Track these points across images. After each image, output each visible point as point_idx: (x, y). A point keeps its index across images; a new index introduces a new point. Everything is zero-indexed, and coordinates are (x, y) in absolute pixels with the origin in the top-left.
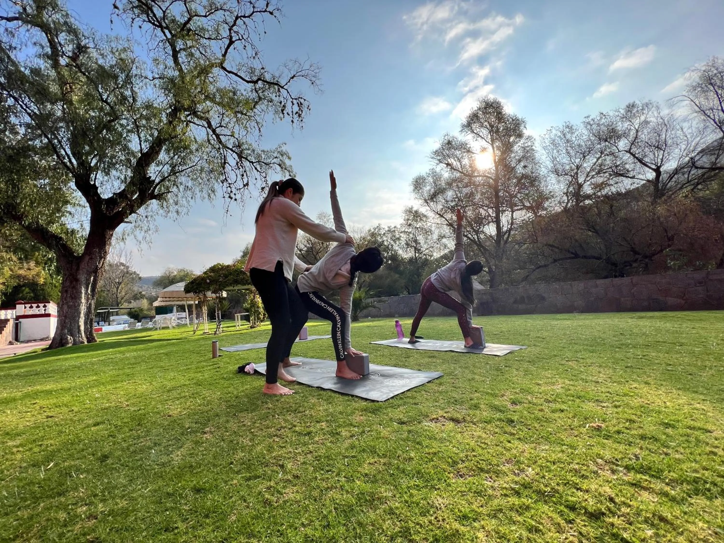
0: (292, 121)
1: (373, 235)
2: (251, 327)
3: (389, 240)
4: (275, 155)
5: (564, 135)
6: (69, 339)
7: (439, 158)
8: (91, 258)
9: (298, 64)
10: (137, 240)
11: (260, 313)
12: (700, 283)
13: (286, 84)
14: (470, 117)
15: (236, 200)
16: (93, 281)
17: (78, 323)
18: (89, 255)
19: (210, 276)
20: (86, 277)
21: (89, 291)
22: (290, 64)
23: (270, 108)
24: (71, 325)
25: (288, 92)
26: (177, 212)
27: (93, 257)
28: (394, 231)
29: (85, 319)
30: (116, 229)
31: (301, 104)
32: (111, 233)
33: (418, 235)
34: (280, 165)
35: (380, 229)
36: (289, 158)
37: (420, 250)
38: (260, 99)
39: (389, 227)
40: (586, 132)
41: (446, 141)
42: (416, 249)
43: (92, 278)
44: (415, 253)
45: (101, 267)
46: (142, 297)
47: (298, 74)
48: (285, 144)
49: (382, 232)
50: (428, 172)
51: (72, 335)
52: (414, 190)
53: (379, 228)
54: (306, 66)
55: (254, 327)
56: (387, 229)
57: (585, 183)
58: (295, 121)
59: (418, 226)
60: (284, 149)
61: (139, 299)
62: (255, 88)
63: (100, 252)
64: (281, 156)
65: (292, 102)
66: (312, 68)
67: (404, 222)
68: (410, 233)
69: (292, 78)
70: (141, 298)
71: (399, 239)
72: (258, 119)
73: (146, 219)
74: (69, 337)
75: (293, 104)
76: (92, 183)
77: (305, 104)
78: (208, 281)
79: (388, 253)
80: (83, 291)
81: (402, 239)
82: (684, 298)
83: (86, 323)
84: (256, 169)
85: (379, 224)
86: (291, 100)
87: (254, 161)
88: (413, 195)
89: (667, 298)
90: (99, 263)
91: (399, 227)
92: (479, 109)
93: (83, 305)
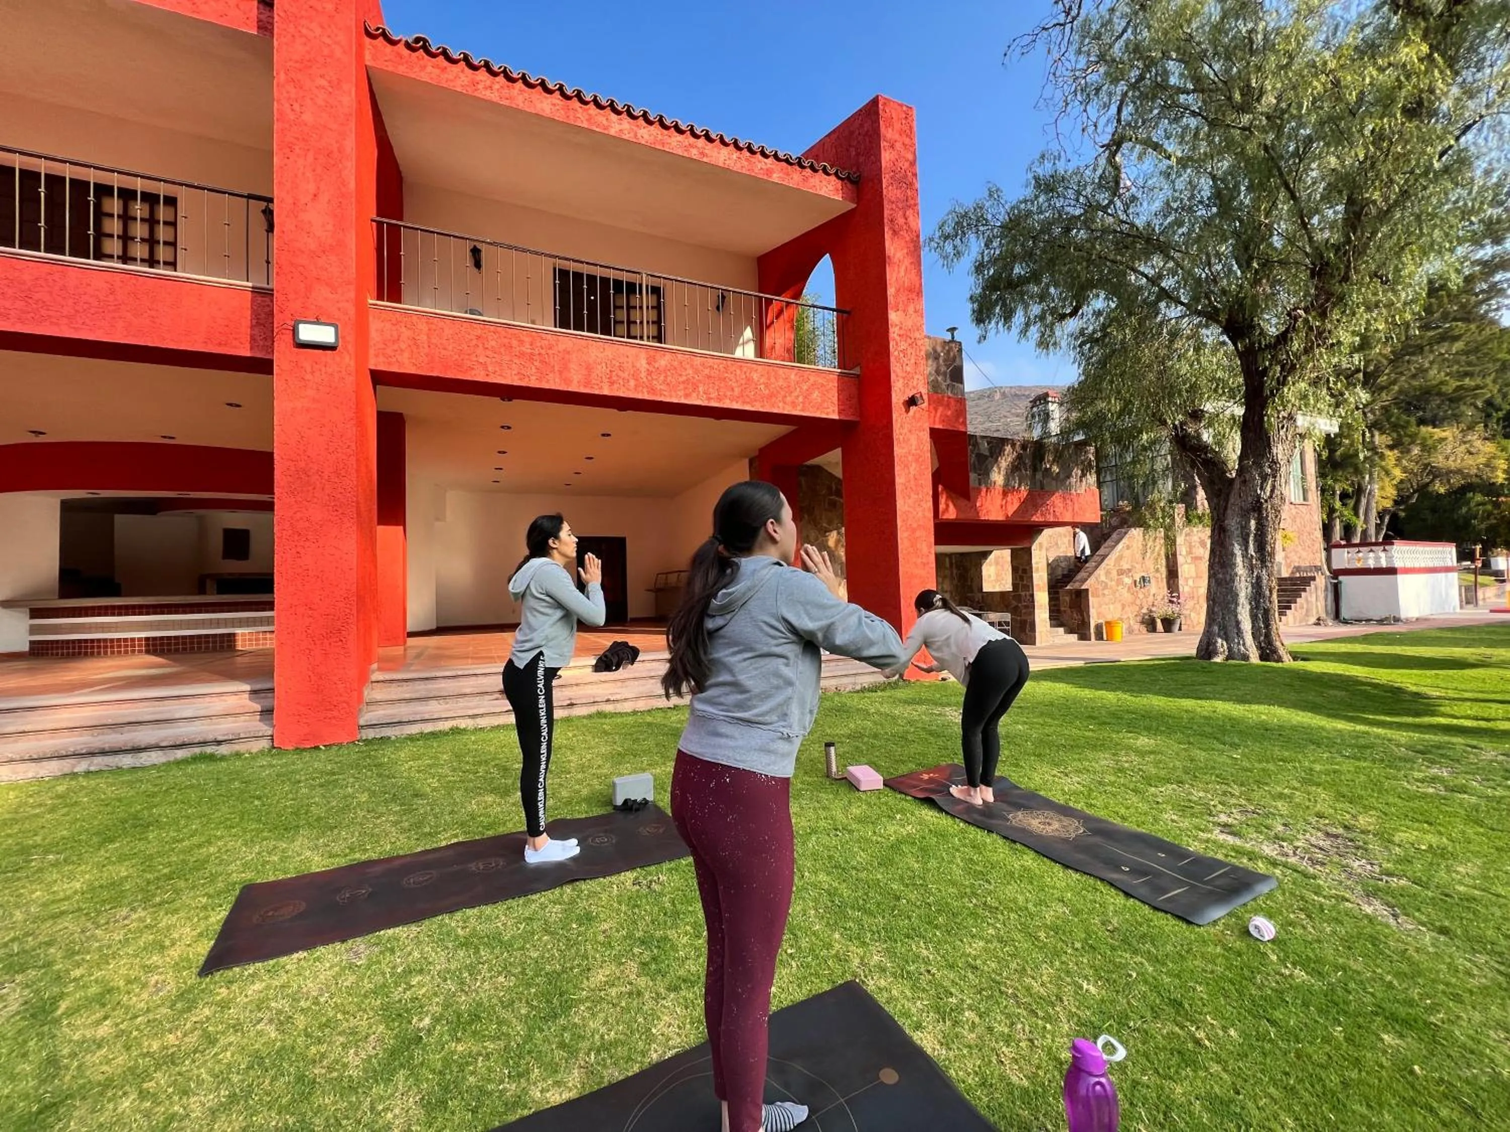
6: (1219, 645)
16: (1257, 529)
17: (1236, 616)
20: (1241, 520)
21: (1251, 550)
24: (1223, 618)
27: (1247, 477)
29: (1251, 610)
43: (1254, 522)
45: (1271, 497)
51: (1227, 639)
63: (1260, 466)
74: (1219, 640)
80: (1237, 550)
83: (1254, 618)
90: (1262, 489)
93: (1243, 579)
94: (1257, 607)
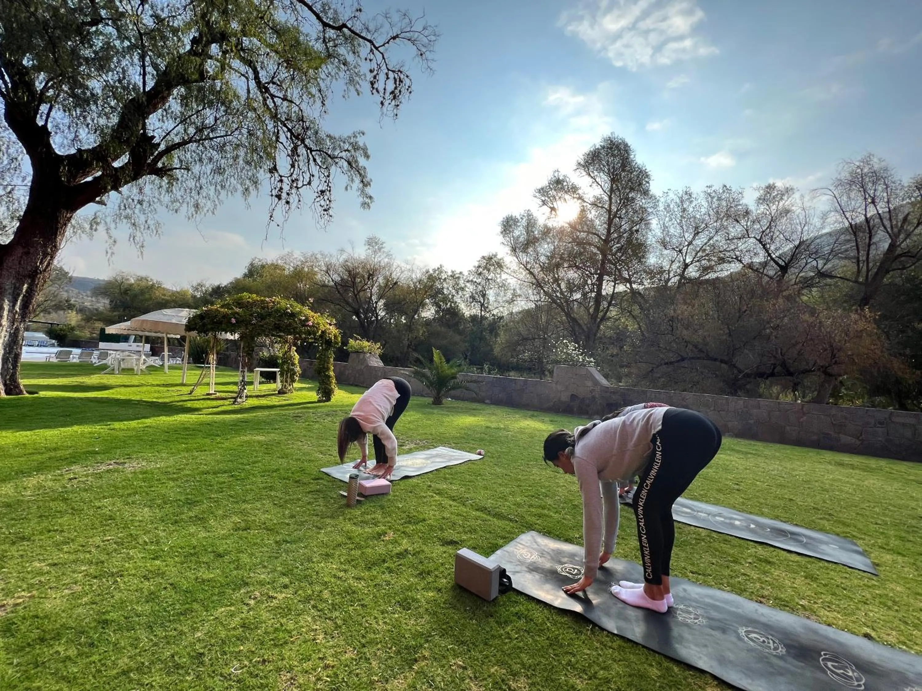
0: (382, 103)
1: (431, 278)
2: (281, 392)
3: (450, 289)
4: (346, 146)
5: (682, 202)
7: (543, 198)
8: (27, 253)
9: (407, 20)
10: (110, 237)
11: (294, 373)
12: (880, 423)
13: (384, 45)
14: (589, 154)
15: (288, 202)
16: (26, 291)
18: (24, 247)
19: (237, 313)
20: (15, 284)
21: (17, 308)
22: (396, 18)
23: (342, 74)
25: (383, 58)
26: (197, 206)
27: (32, 250)
28: (459, 278)
30: (78, 211)
31: (401, 81)
32: (68, 215)
33: (488, 289)
34: (349, 163)
35: (441, 272)
36: (367, 157)
37: (487, 307)
38: (329, 56)
39: (453, 272)
40: (705, 204)
41: (554, 179)
42: (482, 305)
43: (26, 286)
44: (481, 310)
45: (45, 270)
46: (71, 307)
47: (403, 35)
48: (363, 134)
49: (444, 276)
50: (522, 214)
52: (502, 233)
53: (440, 270)
54: (418, 27)
55: (284, 393)
56: (450, 273)
57: (692, 263)
58: (386, 103)
59: (490, 277)
60: (361, 140)
61: (64, 309)
62: (324, 37)
63: (45, 246)
64: (353, 151)
65: (387, 74)
66: (426, 33)
67: (474, 269)
68: (479, 284)
69: (394, 38)
70: (69, 308)
71: (462, 289)
72: (322, 85)
73: (139, 206)
75: (388, 78)
76: (40, 123)
77: (407, 82)
78: (233, 320)
79: (447, 304)
80: (6, 307)
81: (467, 289)
82: (860, 438)
84: (315, 160)
85: (441, 265)
86: (386, 71)
87: (314, 148)
88: (500, 238)
89: (841, 435)
90: (41, 263)
91: (466, 273)
92: (603, 147)
93: (5, 329)
94: (10, 353)
